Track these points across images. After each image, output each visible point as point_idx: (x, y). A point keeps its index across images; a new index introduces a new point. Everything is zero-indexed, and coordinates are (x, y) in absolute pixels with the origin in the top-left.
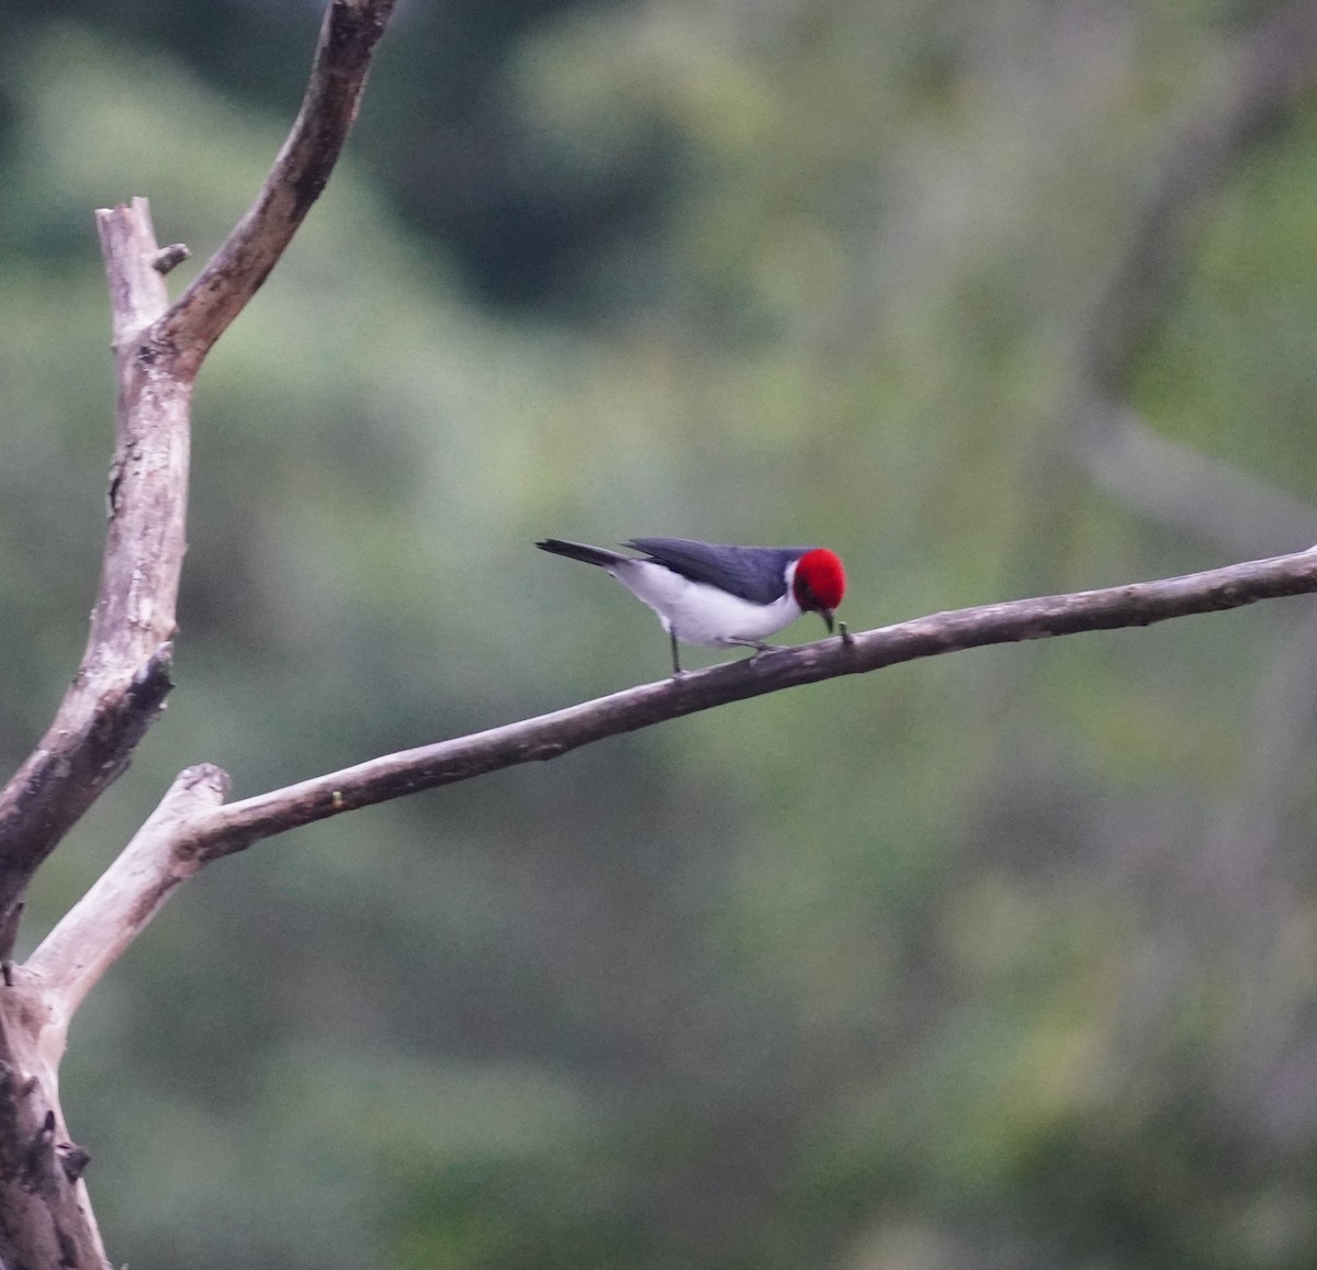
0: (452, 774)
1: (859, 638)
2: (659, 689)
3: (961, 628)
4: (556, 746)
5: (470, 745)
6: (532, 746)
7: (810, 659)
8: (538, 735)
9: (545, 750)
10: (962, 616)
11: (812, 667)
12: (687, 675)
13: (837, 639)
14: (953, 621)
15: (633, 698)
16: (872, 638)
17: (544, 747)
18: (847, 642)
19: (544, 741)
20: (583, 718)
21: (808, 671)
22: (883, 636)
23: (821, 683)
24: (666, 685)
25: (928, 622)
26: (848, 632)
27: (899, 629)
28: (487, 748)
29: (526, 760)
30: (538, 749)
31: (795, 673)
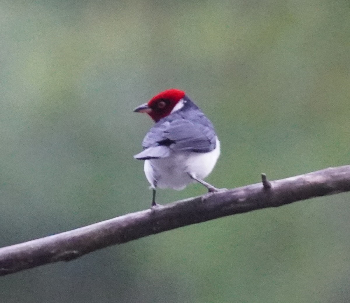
0: (7, 270)
1: (274, 184)
2: (143, 216)
3: (341, 179)
4: (75, 252)
5: (18, 251)
6: (59, 251)
7: (241, 197)
8: (62, 244)
9: (67, 255)
10: (342, 171)
11: (243, 203)
12: (160, 207)
13: (260, 185)
14: (336, 174)
15: (126, 221)
16: (284, 185)
17: (66, 252)
18: (267, 186)
19: (68, 249)
20: (93, 234)
21: (239, 206)
22: (291, 184)
23: (248, 214)
24: (148, 213)
25: (320, 174)
26: (267, 180)
27: (301, 179)
28: (30, 253)
29: (56, 261)
30: (62, 254)
31: (232, 206)
